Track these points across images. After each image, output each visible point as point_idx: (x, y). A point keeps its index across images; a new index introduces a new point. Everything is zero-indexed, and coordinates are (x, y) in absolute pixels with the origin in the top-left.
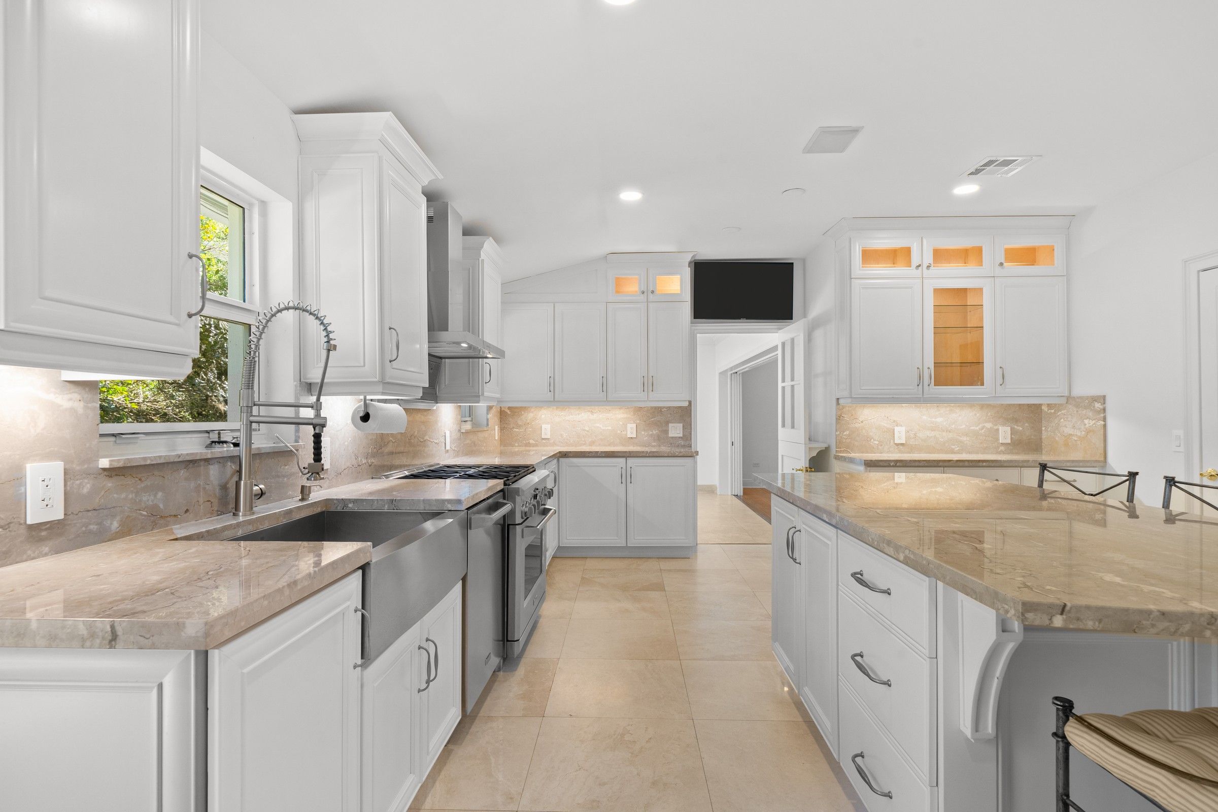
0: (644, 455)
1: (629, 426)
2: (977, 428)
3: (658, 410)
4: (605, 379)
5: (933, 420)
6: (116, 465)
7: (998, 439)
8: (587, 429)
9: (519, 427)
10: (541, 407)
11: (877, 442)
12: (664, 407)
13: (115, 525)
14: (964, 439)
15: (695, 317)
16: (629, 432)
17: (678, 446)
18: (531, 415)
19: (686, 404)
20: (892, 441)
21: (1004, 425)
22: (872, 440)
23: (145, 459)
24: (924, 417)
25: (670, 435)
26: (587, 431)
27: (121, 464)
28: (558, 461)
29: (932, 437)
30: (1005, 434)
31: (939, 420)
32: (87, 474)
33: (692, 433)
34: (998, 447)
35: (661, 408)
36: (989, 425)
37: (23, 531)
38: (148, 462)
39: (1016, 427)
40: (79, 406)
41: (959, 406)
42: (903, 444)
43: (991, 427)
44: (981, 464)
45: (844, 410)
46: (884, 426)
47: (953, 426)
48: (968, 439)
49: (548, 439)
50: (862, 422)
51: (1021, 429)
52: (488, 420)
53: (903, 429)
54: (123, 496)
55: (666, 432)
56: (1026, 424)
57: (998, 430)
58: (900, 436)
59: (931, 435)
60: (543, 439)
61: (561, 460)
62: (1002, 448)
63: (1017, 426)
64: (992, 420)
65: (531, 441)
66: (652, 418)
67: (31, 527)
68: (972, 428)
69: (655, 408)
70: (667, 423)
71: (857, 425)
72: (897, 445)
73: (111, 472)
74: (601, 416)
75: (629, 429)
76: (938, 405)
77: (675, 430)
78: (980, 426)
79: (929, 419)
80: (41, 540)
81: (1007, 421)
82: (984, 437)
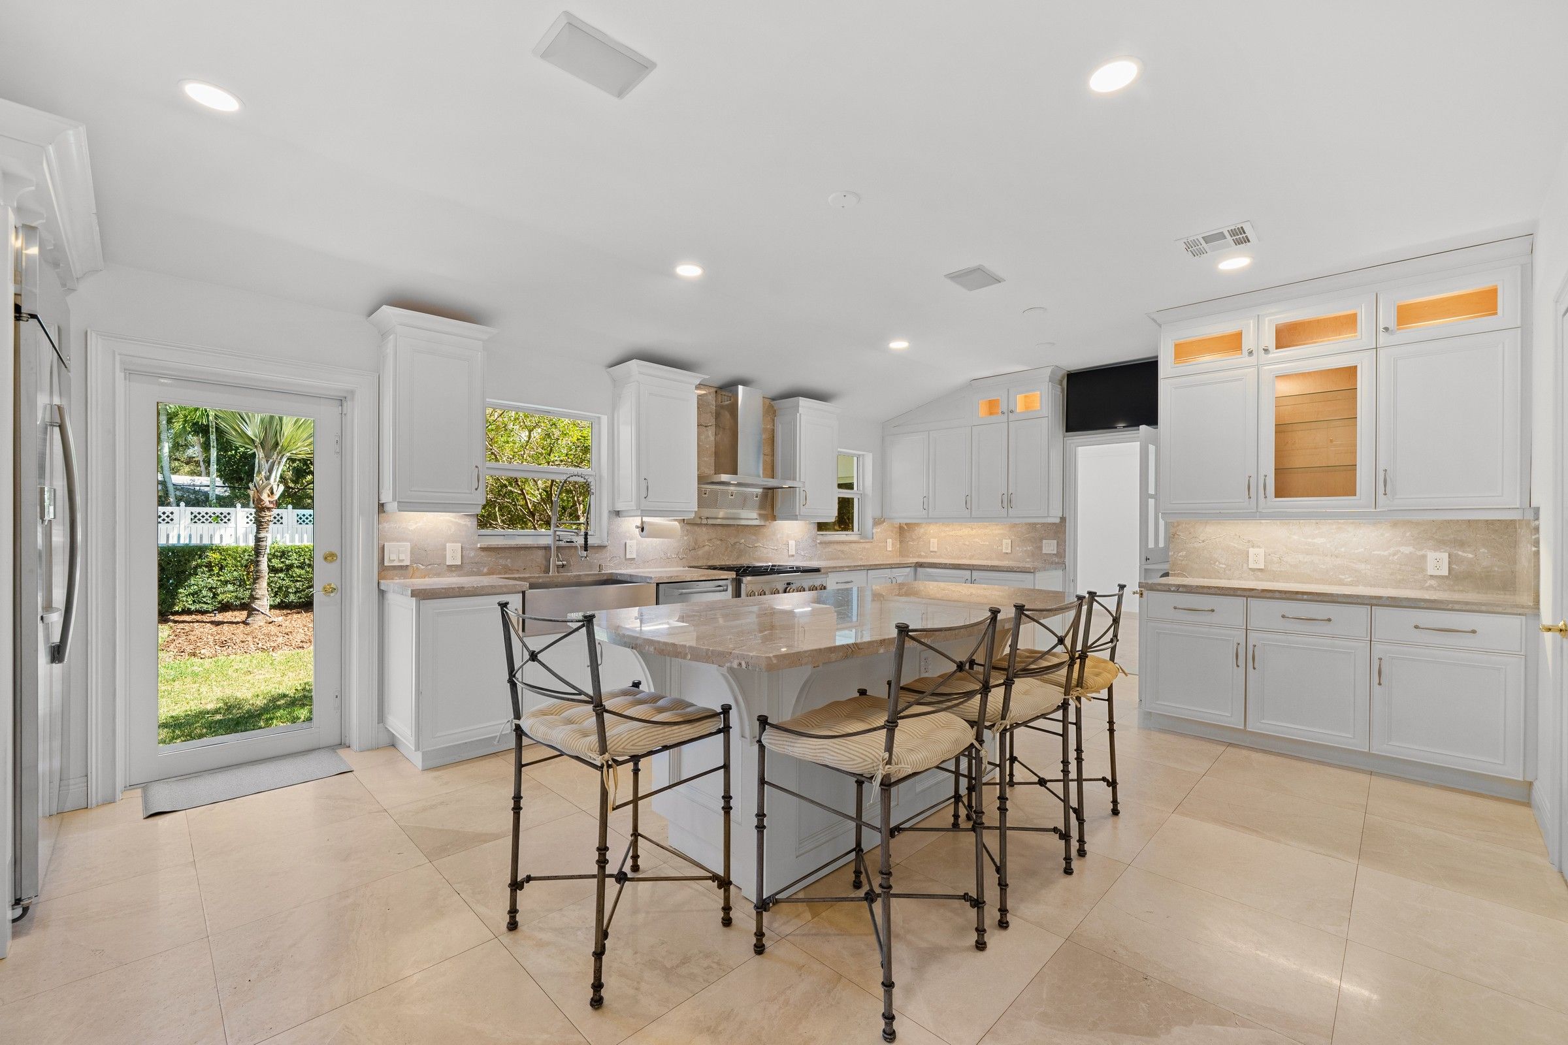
0: (986, 568)
1: (1005, 541)
2: (1386, 553)
3: (1033, 526)
4: (969, 498)
5: (1310, 540)
6: (483, 546)
7: (1423, 570)
8: (967, 543)
9: (913, 540)
10: (930, 523)
11: (1224, 566)
12: (1038, 524)
13: (485, 570)
14: (1362, 566)
15: (1067, 431)
16: (1004, 548)
17: (1052, 563)
18: (922, 530)
19: (1057, 521)
20: (1245, 565)
21: (1436, 549)
22: (1217, 563)
23: (498, 545)
24: (1295, 537)
25: (1044, 552)
26: (968, 546)
27: (486, 546)
28: (916, 571)
29: (1307, 562)
30: (1437, 562)
31: (1319, 541)
32: (472, 549)
33: (1067, 550)
34: (1426, 581)
35: (1036, 524)
36: (1407, 550)
37: (445, 567)
38: (499, 546)
39: (1460, 553)
40: (469, 524)
41: (1352, 523)
42: (1261, 569)
43: (1411, 553)
44: (1299, 596)
45: (1180, 527)
46: (1235, 547)
47: (1343, 549)
48: (1369, 567)
49: (935, 552)
50: (1203, 541)
51: (1470, 556)
52: (873, 533)
53: (1261, 551)
54: (490, 559)
55: (1040, 548)
56: (1483, 550)
57: (1424, 557)
58: (1257, 557)
59: (1305, 560)
60: (932, 552)
61: (919, 569)
62: (1433, 582)
63: (1463, 552)
64: (1412, 542)
65: (923, 554)
66: (1026, 534)
67: (448, 566)
68: (1375, 552)
69: (1030, 524)
70: (1041, 539)
71: (1196, 545)
72: (1253, 570)
73: (483, 549)
74: (980, 531)
75: (1004, 546)
76: (1318, 521)
77: (1050, 547)
78: (1392, 550)
79: (1303, 540)
80: (452, 571)
81: (1440, 544)
82: (1398, 566)
